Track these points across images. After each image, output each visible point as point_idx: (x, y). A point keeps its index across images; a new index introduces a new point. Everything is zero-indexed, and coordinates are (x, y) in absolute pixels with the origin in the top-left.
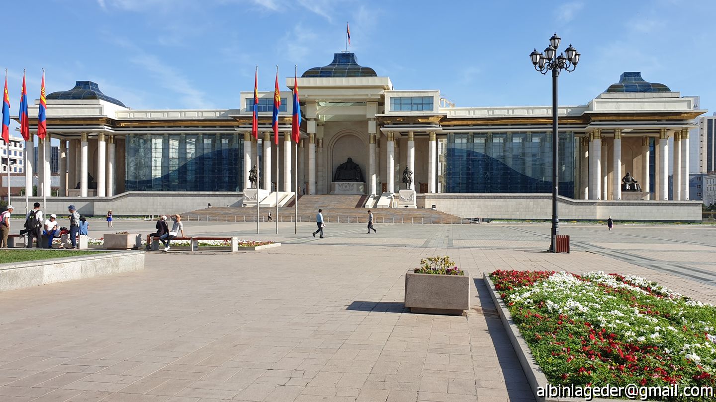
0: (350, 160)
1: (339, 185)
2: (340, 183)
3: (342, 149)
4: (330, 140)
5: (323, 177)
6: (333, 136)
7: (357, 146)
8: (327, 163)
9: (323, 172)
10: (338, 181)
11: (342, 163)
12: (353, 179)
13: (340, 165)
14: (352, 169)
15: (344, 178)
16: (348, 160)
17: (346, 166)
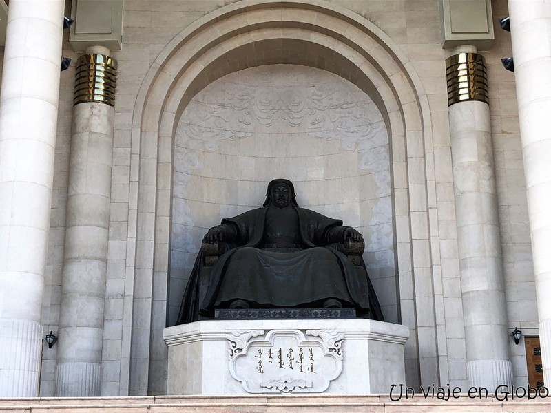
0: (281, 192)
3: (228, 134)
4: (162, 67)
5: (103, 296)
6: (179, 40)
7: (318, 121)
8: (134, 204)
9: (105, 261)
10: (221, 318)
11: (229, 215)
12: (333, 302)
13: (224, 221)
14: (307, 247)
15: (263, 300)
16: (269, 194)
17: (266, 229)
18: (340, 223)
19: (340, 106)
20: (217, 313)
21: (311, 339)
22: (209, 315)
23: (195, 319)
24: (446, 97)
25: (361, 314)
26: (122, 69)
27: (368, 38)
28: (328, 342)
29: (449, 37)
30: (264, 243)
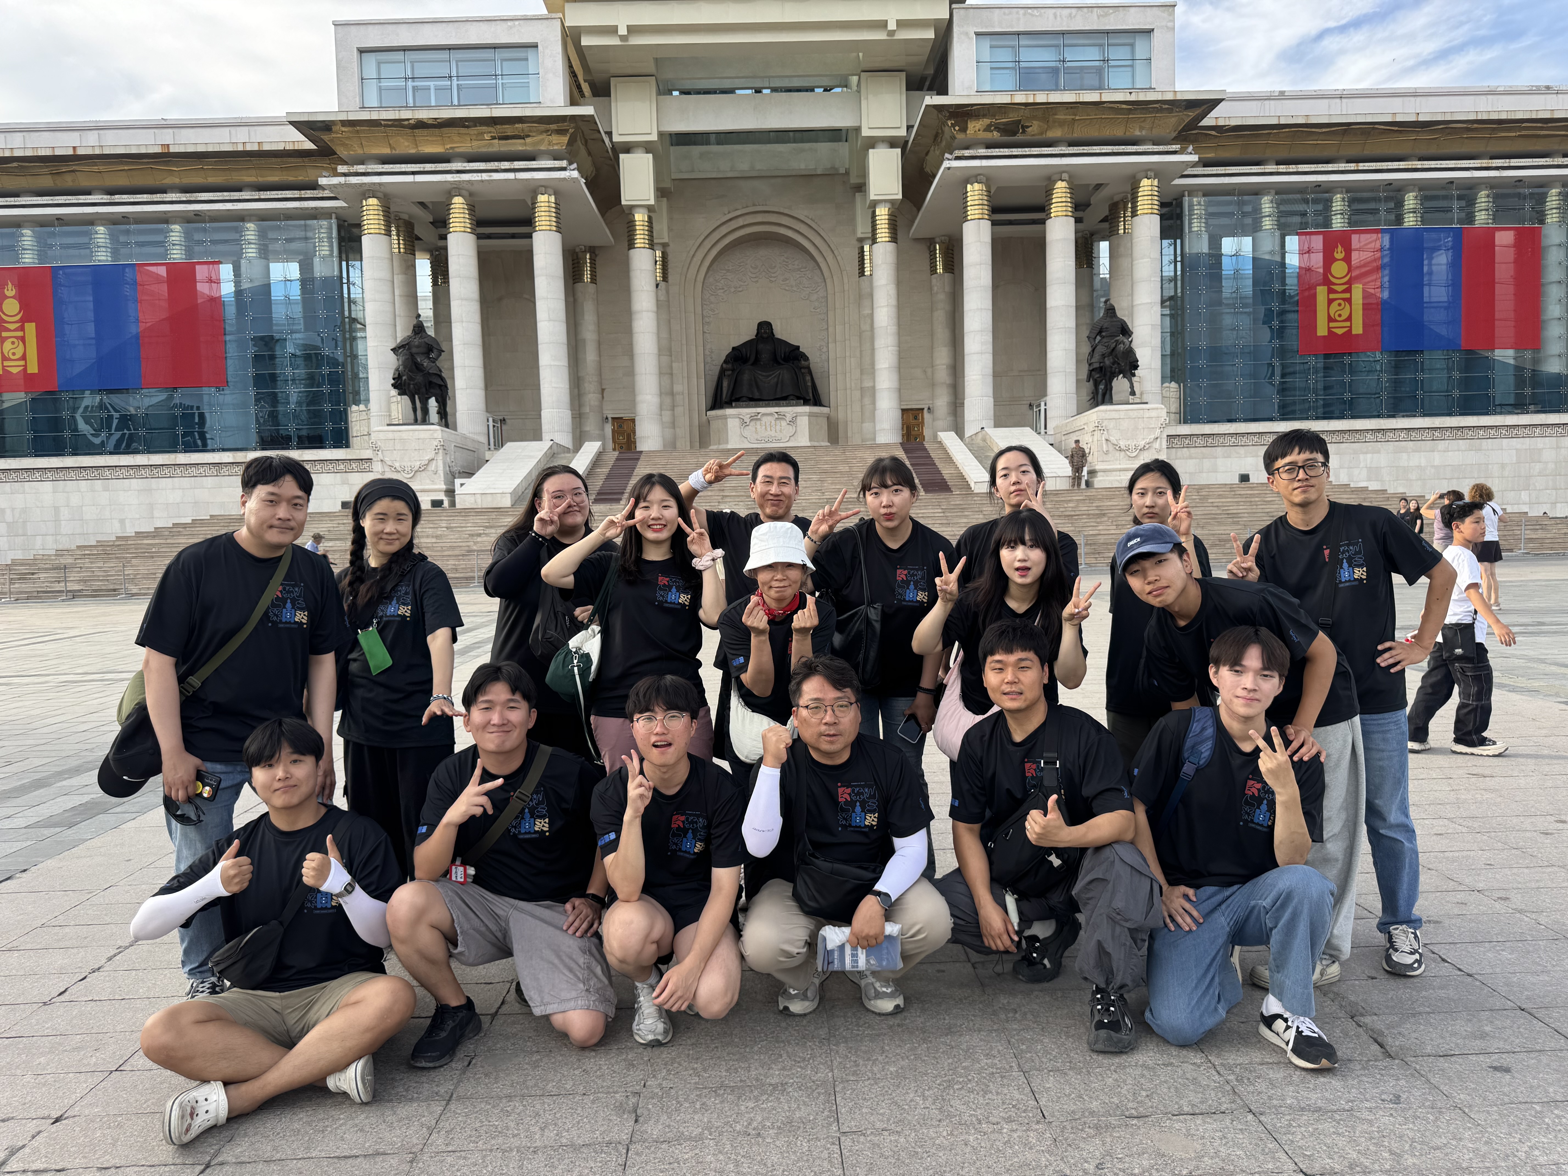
0: (765, 328)
1: (744, 423)
2: (746, 412)
3: (733, 290)
4: (694, 255)
5: (672, 394)
6: (702, 237)
7: (787, 279)
8: (684, 342)
9: (672, 374)
10: (736, 407)
11: (737, 343)
12: (792, 397)
13: (733, 348)
14: (779, 363)
15: (757, 395)
16: (758, 329)
17: (757, 352)
18: (798, 347)
19: (799, 270)
20: (734, 404)
21: (781, 417)
22: (729, 404)
23: (721, 407)
24: (857, 272)
25: (806, 402)
26: (670, 258)
27: (813, 232)
28: (789, 417)
29: (860, 235)
30: (756, 362)
